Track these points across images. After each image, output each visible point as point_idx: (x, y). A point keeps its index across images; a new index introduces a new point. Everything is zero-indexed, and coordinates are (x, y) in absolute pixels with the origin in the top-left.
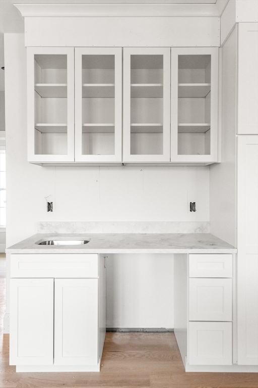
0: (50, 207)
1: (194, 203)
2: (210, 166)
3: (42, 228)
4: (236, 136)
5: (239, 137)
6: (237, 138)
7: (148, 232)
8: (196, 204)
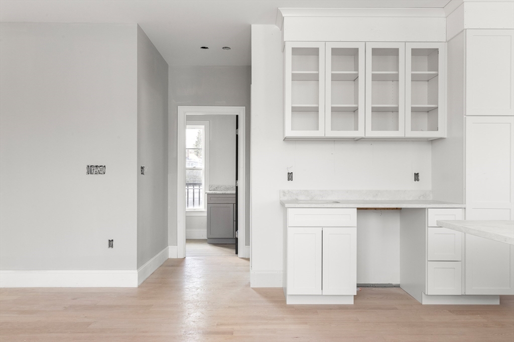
0: (290, 176)
1: (418, 173)
2: (432, 141)
3: (284, 195)
4: (465, 116)
5: (467, 117)
6: (465, 118)
7: (377, 199)
8: (419, 174)
